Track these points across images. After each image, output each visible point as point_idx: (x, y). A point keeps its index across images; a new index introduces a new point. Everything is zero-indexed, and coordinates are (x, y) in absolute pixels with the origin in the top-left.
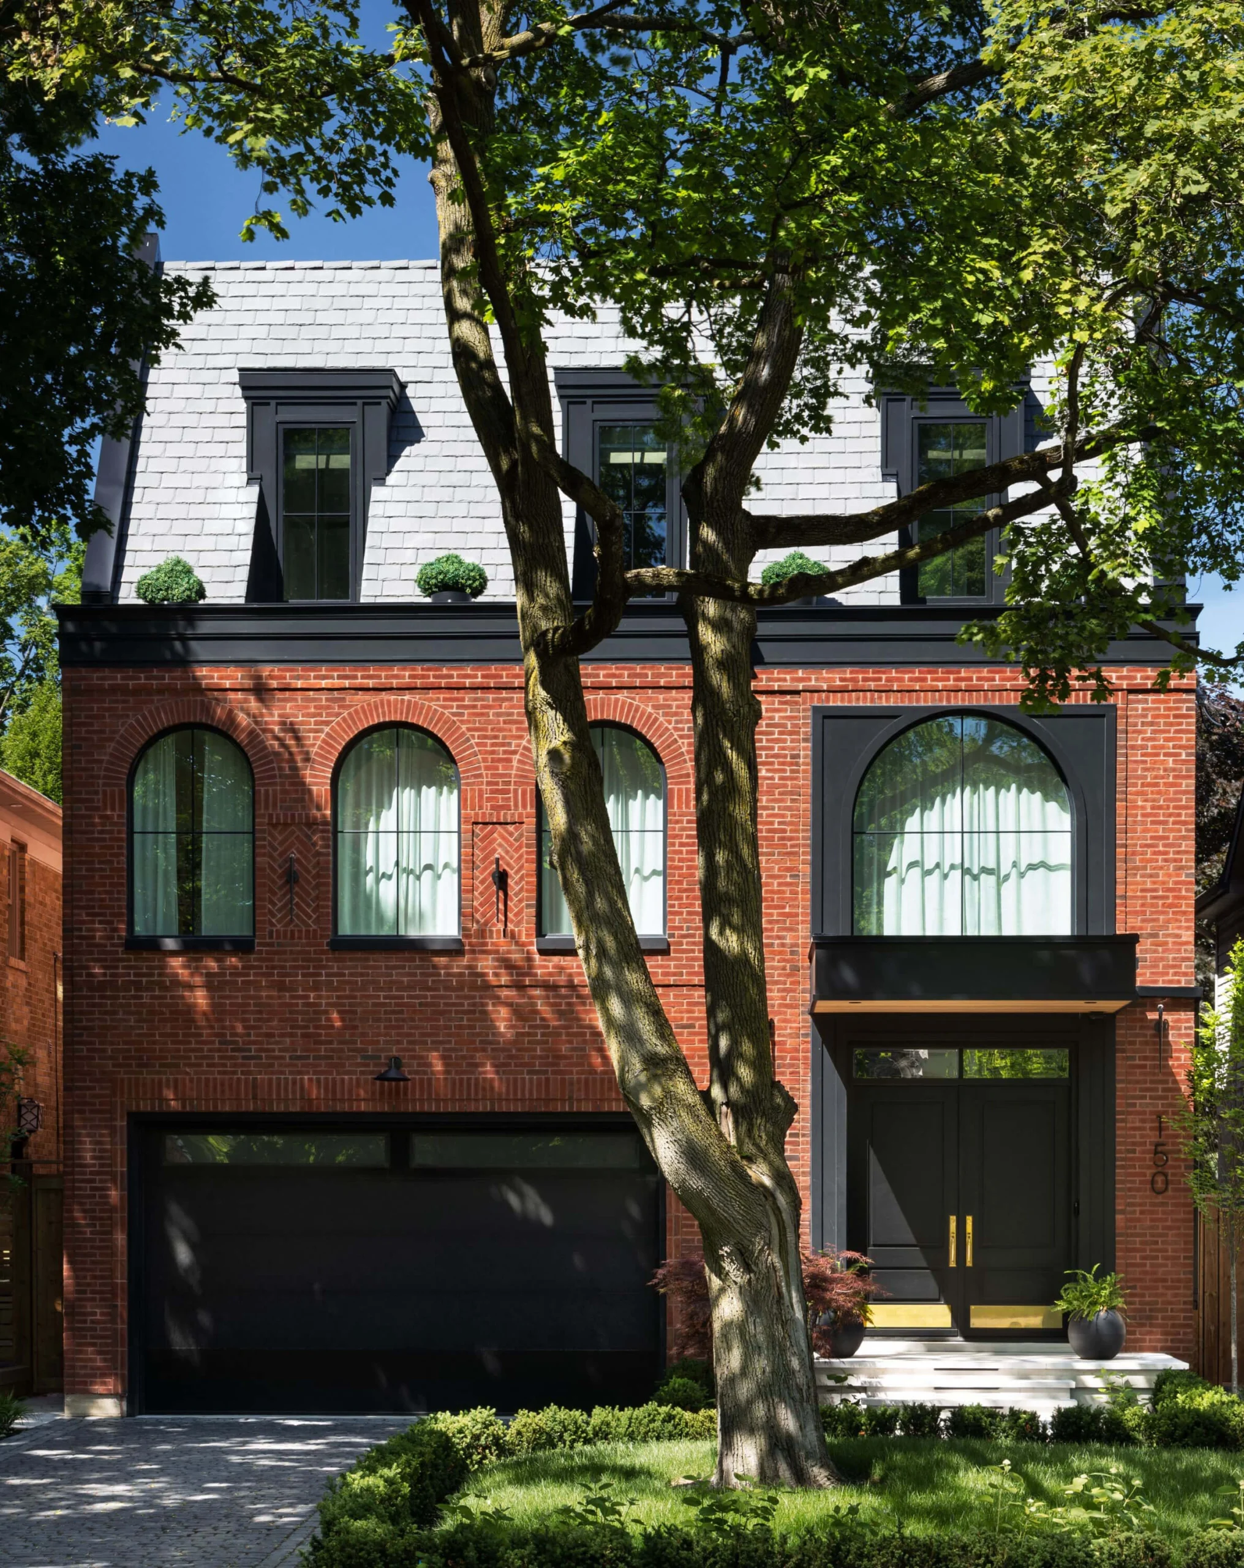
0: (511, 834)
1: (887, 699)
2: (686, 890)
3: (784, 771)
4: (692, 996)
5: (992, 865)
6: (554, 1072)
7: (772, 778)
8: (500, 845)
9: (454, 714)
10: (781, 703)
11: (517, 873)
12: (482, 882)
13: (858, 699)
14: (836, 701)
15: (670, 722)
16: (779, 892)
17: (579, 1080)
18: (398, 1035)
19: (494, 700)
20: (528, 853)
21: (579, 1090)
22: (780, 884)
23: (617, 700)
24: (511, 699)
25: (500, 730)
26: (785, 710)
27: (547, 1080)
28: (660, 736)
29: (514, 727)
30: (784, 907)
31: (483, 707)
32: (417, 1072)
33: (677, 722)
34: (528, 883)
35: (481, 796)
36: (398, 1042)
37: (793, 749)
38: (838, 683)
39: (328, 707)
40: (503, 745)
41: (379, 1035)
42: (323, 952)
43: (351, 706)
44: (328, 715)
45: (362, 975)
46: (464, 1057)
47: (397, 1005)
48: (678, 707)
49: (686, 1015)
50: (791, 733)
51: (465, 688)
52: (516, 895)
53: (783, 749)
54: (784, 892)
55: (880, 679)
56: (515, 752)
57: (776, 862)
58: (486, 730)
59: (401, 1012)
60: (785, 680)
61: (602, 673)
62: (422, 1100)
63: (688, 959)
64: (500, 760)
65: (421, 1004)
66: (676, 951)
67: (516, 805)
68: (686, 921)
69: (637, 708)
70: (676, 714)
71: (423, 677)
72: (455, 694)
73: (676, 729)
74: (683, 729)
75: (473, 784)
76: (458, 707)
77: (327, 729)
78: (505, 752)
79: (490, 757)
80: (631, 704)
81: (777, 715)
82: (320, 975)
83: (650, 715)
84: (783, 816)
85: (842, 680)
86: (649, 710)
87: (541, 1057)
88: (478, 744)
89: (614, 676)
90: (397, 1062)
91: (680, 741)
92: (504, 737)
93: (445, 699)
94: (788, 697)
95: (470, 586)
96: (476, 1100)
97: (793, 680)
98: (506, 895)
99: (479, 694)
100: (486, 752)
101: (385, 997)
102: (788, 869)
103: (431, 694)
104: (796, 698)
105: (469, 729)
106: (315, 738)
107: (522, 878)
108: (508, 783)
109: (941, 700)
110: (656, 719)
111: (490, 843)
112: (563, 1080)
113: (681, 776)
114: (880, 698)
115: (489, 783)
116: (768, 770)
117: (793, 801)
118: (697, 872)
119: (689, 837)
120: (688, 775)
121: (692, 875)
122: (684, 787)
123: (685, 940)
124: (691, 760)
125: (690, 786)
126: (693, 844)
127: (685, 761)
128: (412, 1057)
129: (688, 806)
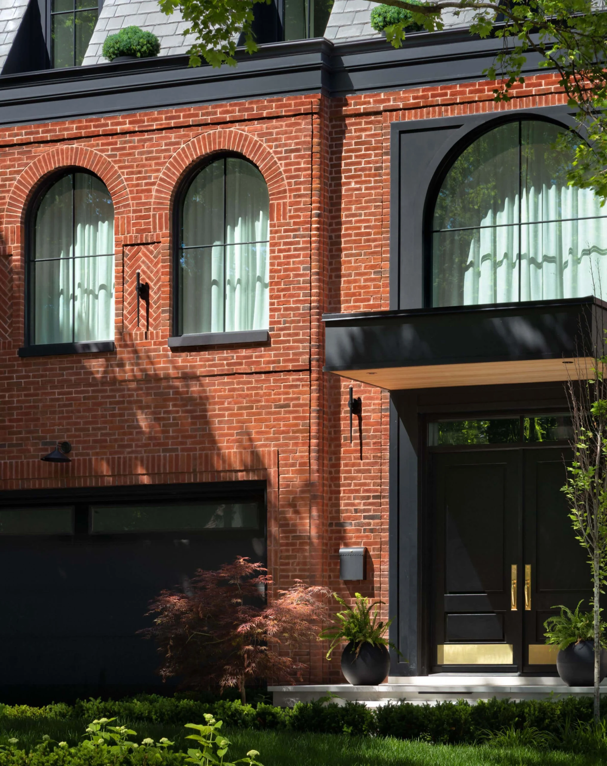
0: (151, 252)
1: (453, 111)
2: (283, 290)
3: (370, 182)
4: (287, 380)
5: (552, 253)
6: (183, 450)
7: (360, 189)
8: (143, 262)
9: (109, 156)
10: (366, 123)
11: (155, 284)
12: (130, 294)
13: (428, 113)
14: (411, 117)
15: (271, 147)
16: (365, 287)
17: (201, 455)
18: (68, 424)
19: (139, 141)
20: (163, 267)
21: (201, 464)
22: (366, 280)
23: (231, 132)
24: (151, 140)
25: (143, 166)
26: (370, 129)
27: (177, 456)
28: (264, 160)
29: (153, 162)
30: (369, 300)
31: (131, 148)
32: (81, 454)
33: (277, 147)
34: (163, 292)
35: (129, 222)
36: (68, 430)
37: (377, 162)
38: (412, 101)
39: (20, 159)
40: (145, 178)
41: (54, 425)
42: (15, 359)
43: (35, 157)
44: (19, 165)
45: (42, 376)
46: (116, 440)
47: (67, 399)
48: (278, 133)
49: (282, 397)
50: (375, 149)
51: (117, 134)
52: (155, 303)
53: (368, 162)
54: (369, 287)
55: (446, 94)
56: (153, 184)
57: (363, 261)
58: (132, 167)
59: (70, 405)
60: (369, 103)
61: (219, 110)
62: (85, 477)
63: (284, 348)
64: (143, 191)
65: (85, 398)
66: (276, 342)
67: (155, 228)
68: (283, 316)
69: (247, 136)
70: (276, 140)
71: (87, 127)
72: (110, 139)
73: (276, 153)
74: (281, 152)
75: (123, 213)
76: (113, 150)
77: (18, 177)
78: (147, 184)
79: (135, 189)
80: (241, 135)
81: (363, 134)
82: (12, 378)
83: (256, 142)
84: (368, 221)
85: (415, 98)
86: (256, 138)
87: (173, 438)
88: (127, 179)
89: (228, 112)
90: (66, 447)
91: (279, 162)
92: (146, 172)
93: (103, 145)
94: (373, 118)
95: (139, 51)
96: (125, 475)
97: (375, 102)
98: (148, 303)
99: (128, 138)
100: (133, 186)
101: (59, 394)
102: (372, 267)
103: (93, 141)
104: (379, 118)
105: (120, 168)
106: (10, 185)
107: (159, 289)
108: (148, 210)
109: (496, 108)
110: (261, 145)
111: (137, 260)
112: (189, 455)
113: (279, 193)
114: (446, 111)
115: (135, 211)
116: (356, 183)
117: (376, 207)
118: (291, 274)
119: (285, 244)
120: (285, 191)
121: (288, 276)
122: (281, 201)
123: (282, 333)
124: (288, 178)
125: (288, 200)
126: (289, 250)
127: (282, 179)
128: (78, 442)
129: (284, 218)
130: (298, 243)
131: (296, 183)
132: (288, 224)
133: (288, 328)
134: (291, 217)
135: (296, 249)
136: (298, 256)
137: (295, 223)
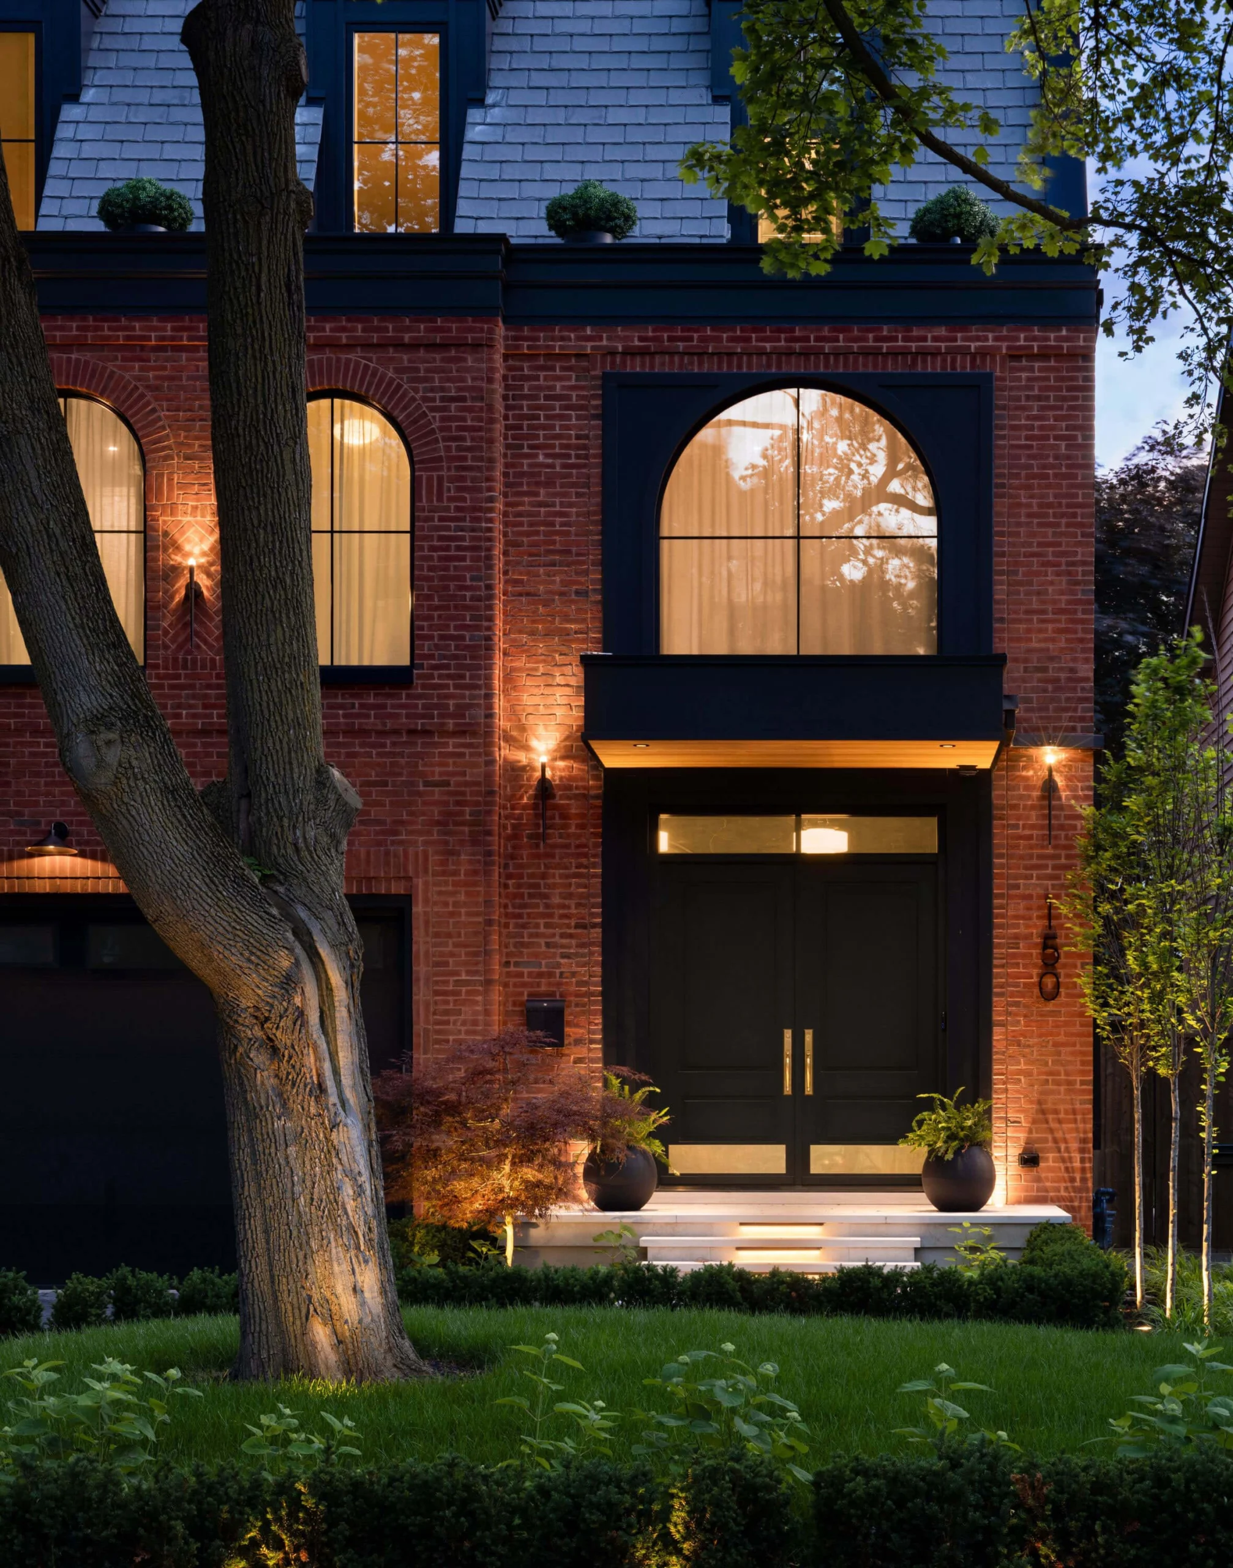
1: (700, 364)
2: (437, 608)
3: (569, 456)
4: (445, 745)
7: (552, 466)
9: (135, 379)
10: (564, 369)
12: (173, 596)
13: (663, 364)
14: (637, 366)
15: (416, 390)
22: (562, 602)
23: (348, 361)
26: (569, 378)
28: (405, 408)
31: (173, 369)
32: (87, 843)
33: (425, 390)
35: (170, 485)
36: (63, 803)
37: (580, 428)
38: (637, 343)
40: (200, 417)
41: (37, 794)
45: (16, 715)
48: (428, 370)
49: (438, 769)
50: (577, 408)
51: (150, 344)
53: (567, 427)
55: (691, 339)
57: (558, 573)
58: (177, 398)
60: (569, 340)
61: (328, 326)
63: (440, 697)
64: (196, 437)
66: (425, 687)
68: (438, 647)
69: (374, 372)
70: (426, 380)
71: (95, 330)
72: (137, 353)
73: (425, 399)
74: (433, 400)
75: (160, 467)
76: (141, 369)
78: (202, 427)
80: (366, 367)
81: (558, 385)
83: (392, 380)
84: (566, 514)
85: (641, 339)
86: (390, 374)
88: (166, 418)
89: (344, 329)
90: (61, 829)
91: (430, 415)
93: (123, 360)
94: (574, 363)
97: (580, 340)
100: (178, 427)
103: (105, 353)
104: (583, 363)
105: (155, 398)
108: (207, 467)
109: (769, 366)
110: (399, 386)
113: (432, 460)
114: (691, 363)
116: (547, 456)
117: (578, 495)
118: (452, 585)
119: (441, 538)
120: (440, 459)
121: (447, 588)
122: (435, 474)
123: (436, 673)
124: (444, 439)
125: (443, 473)
126: (448, 548)
127: (436, 441)
128: (81, 823)
129: (440, 499)
130: (463, 539)
131: (459, 449)
132: (448, 509)
133: (447, 667)
134: (450, 499)
135: (458, 548)
136: (463, 559)
137: (458, 509)
